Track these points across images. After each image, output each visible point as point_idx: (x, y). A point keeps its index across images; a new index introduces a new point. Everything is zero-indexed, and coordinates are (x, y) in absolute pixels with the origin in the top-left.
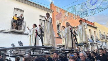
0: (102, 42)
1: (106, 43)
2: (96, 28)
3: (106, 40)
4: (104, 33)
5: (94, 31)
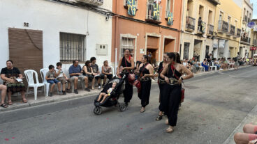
0: (219, 39)
1: (226, 41)
2: (215, 4)
3: (229, 36)
4: (229, 18)
5: (210, 12)
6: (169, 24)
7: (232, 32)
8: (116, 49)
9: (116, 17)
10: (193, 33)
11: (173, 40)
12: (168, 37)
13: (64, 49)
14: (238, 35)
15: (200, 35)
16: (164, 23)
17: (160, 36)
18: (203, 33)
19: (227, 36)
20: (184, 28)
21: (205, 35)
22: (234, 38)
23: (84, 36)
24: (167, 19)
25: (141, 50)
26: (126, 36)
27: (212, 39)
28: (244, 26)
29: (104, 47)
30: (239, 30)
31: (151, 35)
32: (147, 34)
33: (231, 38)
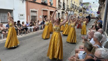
6: (51, 5)
7: (76, 8)
8: (29, 16)
9: (27, 1)
10: (61, 9)
11: (53, 12)
12: (51, 10)
13: (2, 17)
14: (78, 9)
15: (64, 9)
16: (49, 5)
17: (48, 10)
18: (65, 9)
19: (74, 9)
20: (57, 7)
21: (66, 10)
22: (77, 10)
23: (12, 10)
24: (50, 3)
25: (40, 16)
26: (33, 10)
27: (68, 11)
28: (80, 6)
29: (23, 15)
30: (78, 7)
31: (44, 9)
32: (42, 9)
33: (75, 10)
